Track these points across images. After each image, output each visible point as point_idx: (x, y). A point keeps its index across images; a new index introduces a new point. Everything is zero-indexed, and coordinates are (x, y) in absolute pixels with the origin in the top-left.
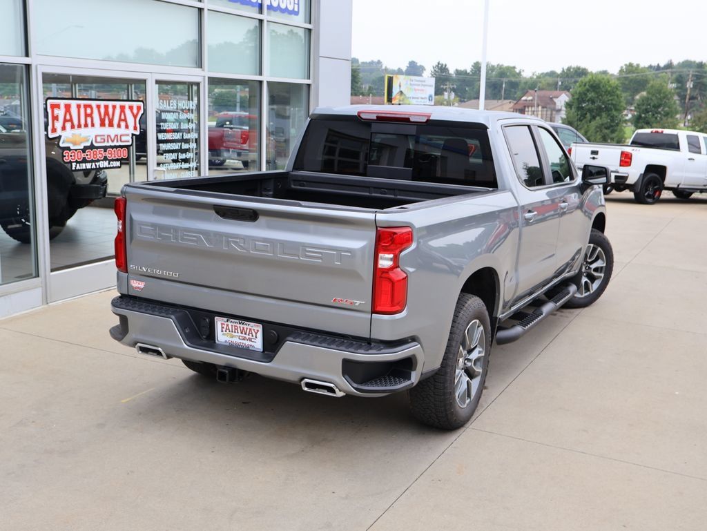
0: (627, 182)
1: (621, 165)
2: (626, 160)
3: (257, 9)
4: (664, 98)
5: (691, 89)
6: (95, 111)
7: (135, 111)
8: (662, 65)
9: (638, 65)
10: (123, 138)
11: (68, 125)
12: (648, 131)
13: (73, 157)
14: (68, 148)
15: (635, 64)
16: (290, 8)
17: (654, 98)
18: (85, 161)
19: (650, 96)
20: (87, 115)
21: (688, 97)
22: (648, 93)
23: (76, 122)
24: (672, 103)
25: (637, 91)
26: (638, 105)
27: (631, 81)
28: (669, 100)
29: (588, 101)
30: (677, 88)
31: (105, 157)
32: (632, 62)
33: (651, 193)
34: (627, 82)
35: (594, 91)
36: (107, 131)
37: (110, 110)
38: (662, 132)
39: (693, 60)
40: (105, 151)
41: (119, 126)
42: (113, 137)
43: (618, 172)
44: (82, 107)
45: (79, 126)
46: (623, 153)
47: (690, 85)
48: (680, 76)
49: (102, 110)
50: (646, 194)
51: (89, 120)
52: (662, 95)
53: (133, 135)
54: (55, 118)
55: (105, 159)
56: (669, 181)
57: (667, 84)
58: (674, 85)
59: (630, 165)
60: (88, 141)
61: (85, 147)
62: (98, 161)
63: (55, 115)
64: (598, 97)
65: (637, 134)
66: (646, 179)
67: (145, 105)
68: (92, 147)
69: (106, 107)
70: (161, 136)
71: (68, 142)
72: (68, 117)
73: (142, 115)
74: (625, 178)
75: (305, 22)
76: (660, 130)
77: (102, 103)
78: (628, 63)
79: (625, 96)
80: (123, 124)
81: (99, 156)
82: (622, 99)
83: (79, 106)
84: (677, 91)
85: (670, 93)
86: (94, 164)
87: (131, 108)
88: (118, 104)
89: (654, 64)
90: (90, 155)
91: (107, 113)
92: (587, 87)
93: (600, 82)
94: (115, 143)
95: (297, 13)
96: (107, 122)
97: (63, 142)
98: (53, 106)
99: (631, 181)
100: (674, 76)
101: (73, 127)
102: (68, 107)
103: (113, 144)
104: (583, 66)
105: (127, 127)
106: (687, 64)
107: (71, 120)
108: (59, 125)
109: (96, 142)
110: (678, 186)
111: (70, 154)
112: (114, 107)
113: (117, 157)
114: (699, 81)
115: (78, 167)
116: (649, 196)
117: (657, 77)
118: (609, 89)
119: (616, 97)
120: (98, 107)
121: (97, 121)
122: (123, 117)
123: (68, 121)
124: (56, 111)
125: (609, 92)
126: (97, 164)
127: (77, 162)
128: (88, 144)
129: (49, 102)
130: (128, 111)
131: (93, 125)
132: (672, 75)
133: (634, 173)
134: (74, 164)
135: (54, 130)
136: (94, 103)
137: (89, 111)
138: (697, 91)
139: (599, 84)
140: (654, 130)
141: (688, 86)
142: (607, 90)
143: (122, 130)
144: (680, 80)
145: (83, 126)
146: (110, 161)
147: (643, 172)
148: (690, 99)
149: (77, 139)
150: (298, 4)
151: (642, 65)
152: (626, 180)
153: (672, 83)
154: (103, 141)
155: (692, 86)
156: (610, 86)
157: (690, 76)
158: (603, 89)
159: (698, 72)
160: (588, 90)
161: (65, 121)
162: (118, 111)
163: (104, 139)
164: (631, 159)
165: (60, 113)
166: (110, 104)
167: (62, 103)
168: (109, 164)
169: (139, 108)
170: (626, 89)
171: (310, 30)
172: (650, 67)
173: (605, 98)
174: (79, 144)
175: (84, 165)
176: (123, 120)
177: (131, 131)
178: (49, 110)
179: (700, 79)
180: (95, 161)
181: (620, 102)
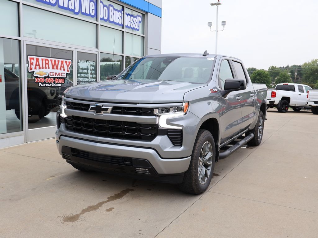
0: (275, 104)
1: (271, 97)
2: (274, 95)
3: (121, 27)
4: (286, 78)
5: (296, 75)
6: (50, 62)
7: (68, 63)
8: (285, 67)
9: (276, 67)
10: (62, 75)
11: (38, 67)
12: (282, 84)
13: (40, 81)
14: (37, 77)
15: (274, 66)
16: (136, 28)
17: (282, 79)
18: (45, 83)
19: (281, 78)
20: (46, 64)
21: (295, 78)
22: (280, 77)
23: (41, 66)
24: (290, 80)
25: (275, 77)
26: (276, 81)
27: (273, 73)
28: (288, 79)
29: (257, 80)
30: (291, 75)
31: (54, 82)
32: (273, 66)
33: (284, 108)
34: (272, 73)
35: (259, 76)
36: (55, 71)
37: (57, 62)
38: (288, 84)
39: (296, 65)
40: (54, 79)
41: (61, 69)
42: (58, 74)
43: (271, 100)
44: (44, 60)
45: (43, 68)
46: (272, 92)
47: (296, 74)
48: (292, 70)
49: (53, 62)
50: (282, 108)
51: (47, 66)
52: (285, 77)
53: (67, 73)
54: (32, 64)
55: (54, 83)
56: (292, 103)
57: (287, 73)
58: (290, 74)
59: (275, 97)
60: (46, 74)
61: (45, 77)
62: (51, 83)
63: (32, 62)
64: (261, 78)
65: (278, 85)
66: (282, 102)
67: (72, 62)
68: (48, 77)
69: (55, 61)
70: (79, 75)
71: (37, 74)
72: (37, 64)
73: (71, 65)
74: (274, 102)
75: (142, 34)
76: (287, 84)
77: (53, 59)
78: (272, 66)
79: (271, 78)
80: (62, 69)
81: (51, 81)
82: (270, 79)
83: (42, 60)
84: (291, 76)
85: (288, 76)
86: (49, 84)
87: (66, 62)
88: (60, 60)
89: (282, 66)
90: (47, 80)
91: (55, 63)
92: (256, 74)
93: (261, 72)
94: (59, 76)
95: (138, 30)
96: (55, 67)
97: (35, 74)
98: (31, 59)
99: (276, 103)
100: (290, 71)
101: (40, 68)
102: (37, 60)
103: (58, 77)
104: (254, 67)
105: (64, 70)
106: (294, 66)
107: (39, 65)
108: (33, 67)
109: (50, 75)
110: (295, 105)
111: (38, 79)
112: (58, 61)
113: (59, 82)
114: (299, 72)
115: (42, 85)
116: (283, 109)
117: (283, 71)
118: (265, 75)
119: (267, 78)
120: (51, 61)
121: (51, 66)
122: (62, 66)
123: (38, 65)
124: (32, 61)
125: (265, 76)
126: (51, 84)
127: (41, 83)
128: (47, 76)
129: (29, 57)
130: (64, 64)
131: (49, 68)
132: (289, 70)
133: (277, 100)
134: (40, 84)
135: (31, 69)
136: (49, 59)
137: (47, 62)
138: (299, 76)
139: (261, 73)
140: (284, 84)
141: (295, 74)
142: (264, 76)
143: (62, 71)
144: (292, 72)
145: (44, 68)
146: (56, 84)
147: (281, 100)
148: (296, 79)
149: (42, 73)
150: (139, 26)
151: (277, 67)
152: (274, 103)
153: (289, 73)
154: (53, 75)
155: (297, 74)
156: (265, 74)
157: (296, 70)
158: (263, 75)
159: (299, 69)
160: (257, 76)
161: (36, 65)
162: (60, 63)
163: (54, 74)
164: (276, 94)
165: (34, 62)
166: (57, 60)
167: (35, 57)
168: (56, 85)
169: (69, 62)
170: (271, 75)
171: (144, 37)
172: (280, 68)
173: (263, 79)
174: (42, 75)
175: (44, 84)
176: (62, 67)
177: (66, 72)
178: (29, 60)
179: (300, 71)
180: (50, 83)
181: (269, 80)
